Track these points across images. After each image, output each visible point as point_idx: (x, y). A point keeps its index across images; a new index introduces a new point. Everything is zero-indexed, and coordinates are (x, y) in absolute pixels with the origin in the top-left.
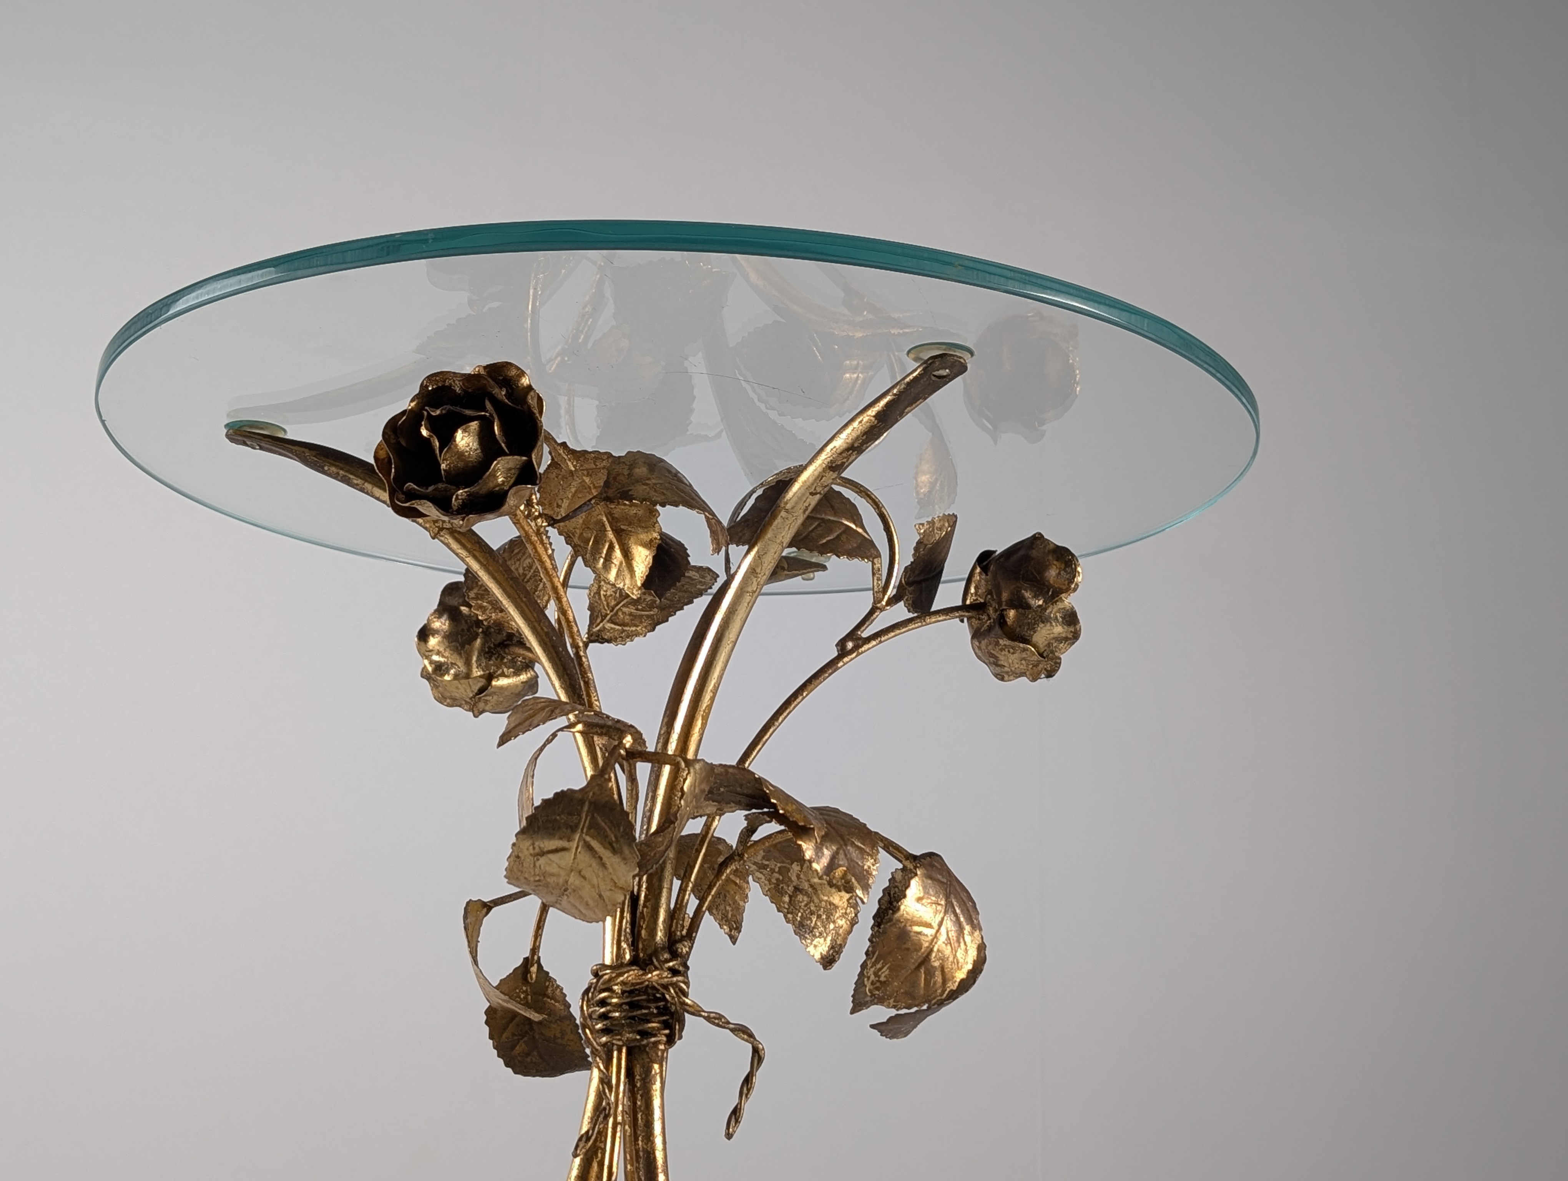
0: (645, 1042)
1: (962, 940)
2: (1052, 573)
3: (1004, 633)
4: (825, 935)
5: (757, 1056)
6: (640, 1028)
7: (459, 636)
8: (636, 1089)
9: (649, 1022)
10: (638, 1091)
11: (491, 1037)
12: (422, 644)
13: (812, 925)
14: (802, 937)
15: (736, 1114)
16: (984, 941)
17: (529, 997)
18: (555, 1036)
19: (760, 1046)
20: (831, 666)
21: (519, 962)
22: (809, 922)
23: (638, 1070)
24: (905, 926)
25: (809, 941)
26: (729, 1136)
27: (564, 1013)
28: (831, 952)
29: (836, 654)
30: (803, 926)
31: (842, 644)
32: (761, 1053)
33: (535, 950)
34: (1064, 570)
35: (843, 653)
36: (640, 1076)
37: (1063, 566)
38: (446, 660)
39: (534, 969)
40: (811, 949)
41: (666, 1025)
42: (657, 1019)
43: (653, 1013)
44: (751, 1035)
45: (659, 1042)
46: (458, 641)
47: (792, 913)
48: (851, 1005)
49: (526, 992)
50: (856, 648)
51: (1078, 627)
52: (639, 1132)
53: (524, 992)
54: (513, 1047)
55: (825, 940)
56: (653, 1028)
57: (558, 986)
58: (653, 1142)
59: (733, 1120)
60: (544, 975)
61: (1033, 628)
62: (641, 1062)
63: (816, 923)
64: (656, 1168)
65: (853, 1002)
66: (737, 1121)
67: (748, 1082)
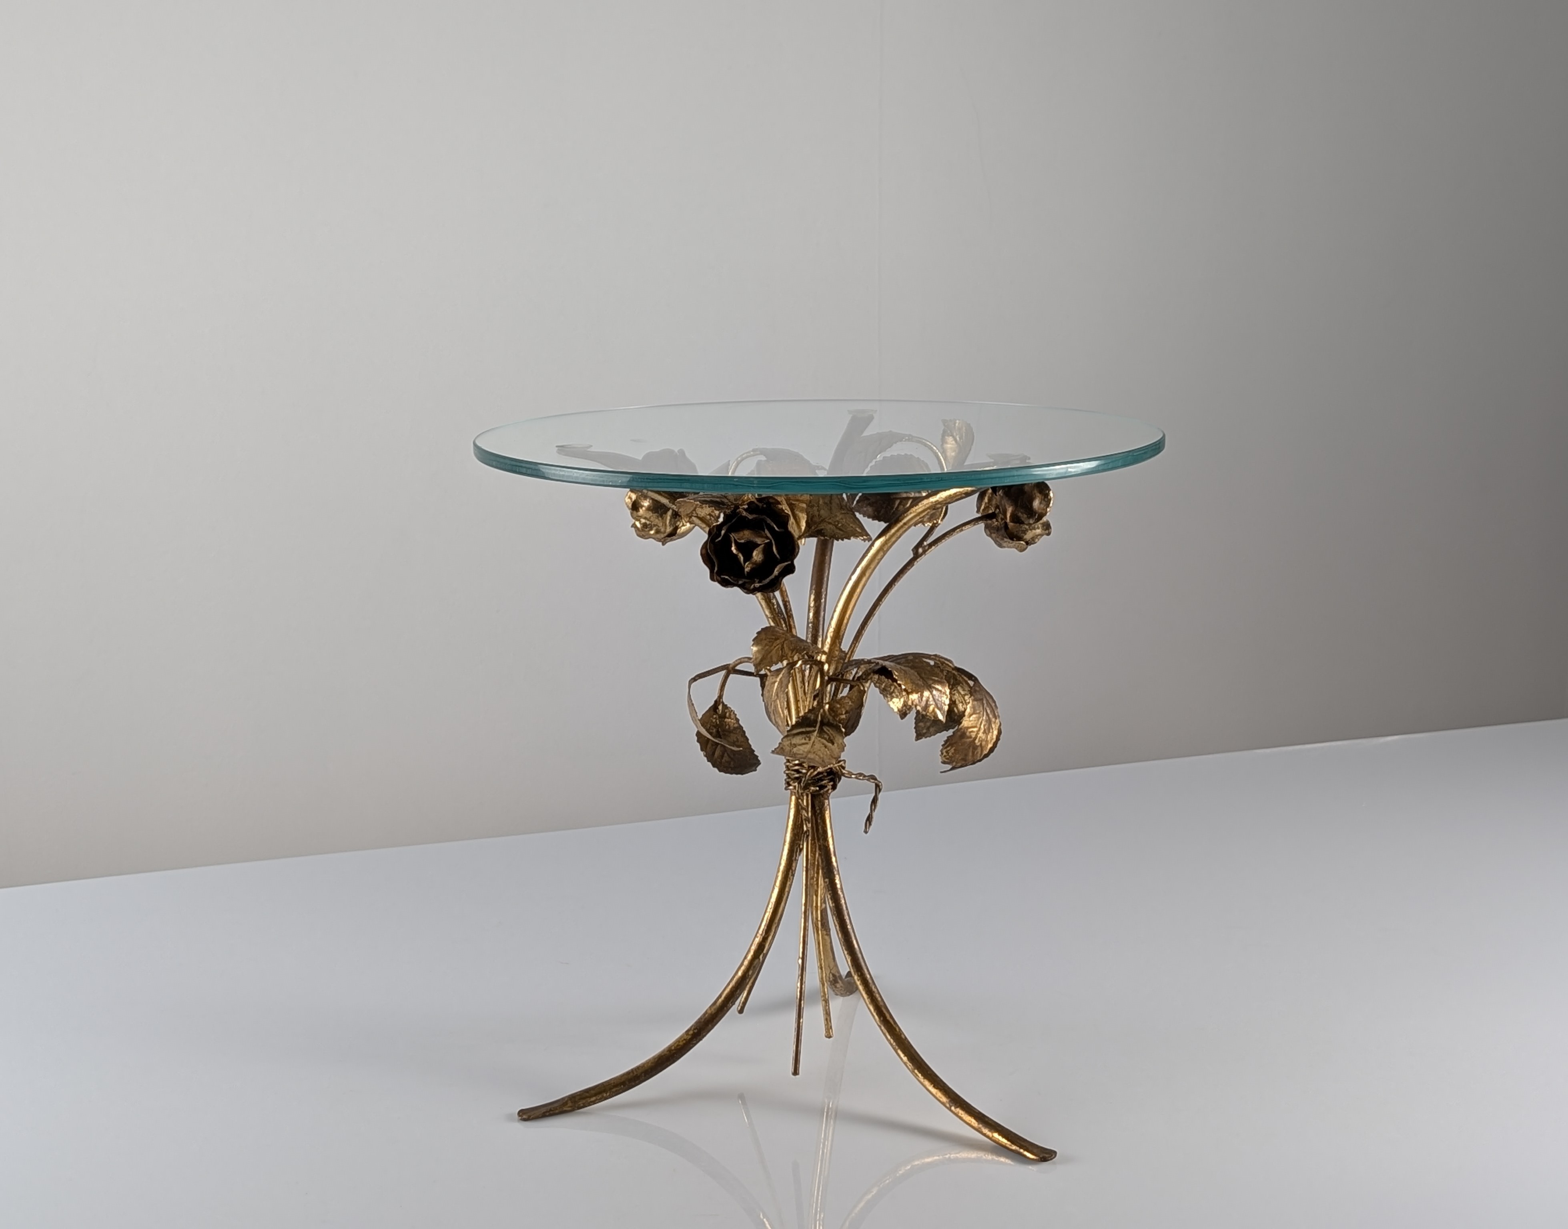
0: (822, 792)
1: (991, 728)
2: (1036, 504)
3: (1007, 534)
4: (899, 697)
5: (878, 788)
6: (819, 784)
7: (659, 509)
8: (817, 814)
9: (823, 780)
10: (818, 815)
11: (702, 750)
12: (635, 512)
13: (892, 690)
14: (885, 696)
15: (869, 819)
16: (1002, 727)
17: (718, 721)
18: (734, 741)
19: (880, 784)
20: (910, 563)
21: (712, 703)
22: (889, 689)
23: (817, 802)
24: (964, 730)
25: (889, 699)
26: (866, 832)
27: (736, 725)
28: (904, 708)
29: (912, 556)
30: (886, 690)
31: (916, 549)
32: (881, 787)
33: (720, 697)
34: (1044, 500)
35: (916, 556)
36: (819, 807)
37: (1043, 497)
38: (650, 523)
39: (720, 707)
40: (891, 703)
41: (831, 780)
42: (827, 778)
43: (824, 775)
44: (876, 779)
45: (829, 789)
46: (658, 513)
47: (879, 683)
48: (915, 735)
49: (716, 718)
50: (924, 552)
51: (1050, 530)
52: (820, 836)
53: (714, 718)
54: (714, 753)
55: (900, 700)
56: (825, 783)
57: (732, 711)
58: (828, 842)
59: (868, 823)
60: (725, 707)
61: (1025, 532)
62: (819, 799)
63: (894, 690)
64: (830, 854)
65: (916, 732)
66: (870, 824)
67: (874, 801)
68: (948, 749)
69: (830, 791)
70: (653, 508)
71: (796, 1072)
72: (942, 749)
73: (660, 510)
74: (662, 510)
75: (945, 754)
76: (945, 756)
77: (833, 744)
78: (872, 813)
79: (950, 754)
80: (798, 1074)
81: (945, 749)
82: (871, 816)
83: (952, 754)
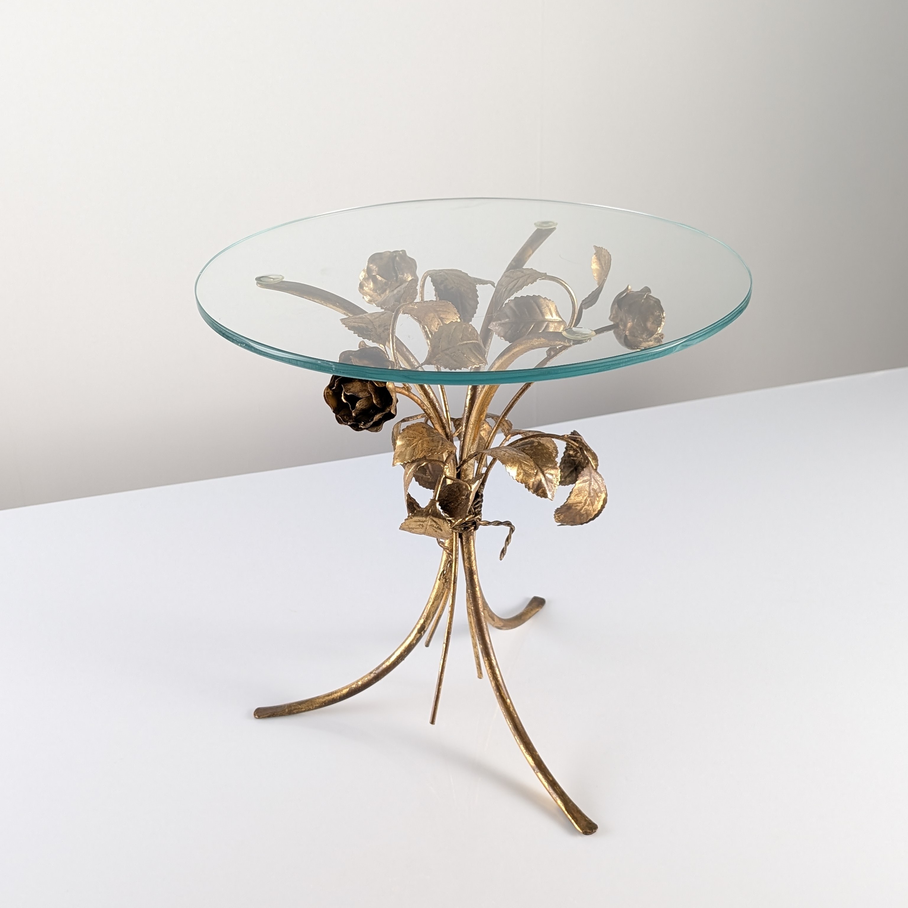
15: (503, 552)
24: (570, 505)
26: (502, 559)
66: (504, 554)
67: (508, 539)
68: (560, 515)
69: (473, 530)
70: (373, 289)
71: (433, 722)
72: (555, 514)
73: (379, 291)
74: (380, 291)
75: (557, 517)
76: (557, 519)
77: (441, 530)
78: (506, 547)
79: (561, 518)
80: (434, 724)
81: (557, 514)
82: (505, 549)
83: (563, 518)
